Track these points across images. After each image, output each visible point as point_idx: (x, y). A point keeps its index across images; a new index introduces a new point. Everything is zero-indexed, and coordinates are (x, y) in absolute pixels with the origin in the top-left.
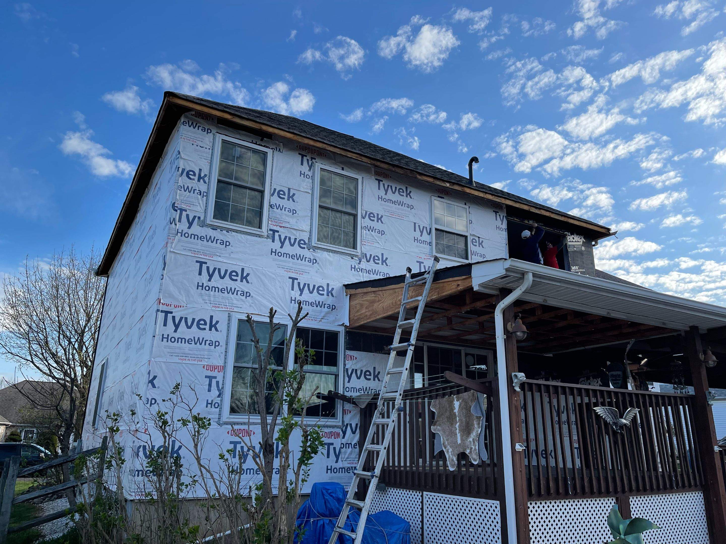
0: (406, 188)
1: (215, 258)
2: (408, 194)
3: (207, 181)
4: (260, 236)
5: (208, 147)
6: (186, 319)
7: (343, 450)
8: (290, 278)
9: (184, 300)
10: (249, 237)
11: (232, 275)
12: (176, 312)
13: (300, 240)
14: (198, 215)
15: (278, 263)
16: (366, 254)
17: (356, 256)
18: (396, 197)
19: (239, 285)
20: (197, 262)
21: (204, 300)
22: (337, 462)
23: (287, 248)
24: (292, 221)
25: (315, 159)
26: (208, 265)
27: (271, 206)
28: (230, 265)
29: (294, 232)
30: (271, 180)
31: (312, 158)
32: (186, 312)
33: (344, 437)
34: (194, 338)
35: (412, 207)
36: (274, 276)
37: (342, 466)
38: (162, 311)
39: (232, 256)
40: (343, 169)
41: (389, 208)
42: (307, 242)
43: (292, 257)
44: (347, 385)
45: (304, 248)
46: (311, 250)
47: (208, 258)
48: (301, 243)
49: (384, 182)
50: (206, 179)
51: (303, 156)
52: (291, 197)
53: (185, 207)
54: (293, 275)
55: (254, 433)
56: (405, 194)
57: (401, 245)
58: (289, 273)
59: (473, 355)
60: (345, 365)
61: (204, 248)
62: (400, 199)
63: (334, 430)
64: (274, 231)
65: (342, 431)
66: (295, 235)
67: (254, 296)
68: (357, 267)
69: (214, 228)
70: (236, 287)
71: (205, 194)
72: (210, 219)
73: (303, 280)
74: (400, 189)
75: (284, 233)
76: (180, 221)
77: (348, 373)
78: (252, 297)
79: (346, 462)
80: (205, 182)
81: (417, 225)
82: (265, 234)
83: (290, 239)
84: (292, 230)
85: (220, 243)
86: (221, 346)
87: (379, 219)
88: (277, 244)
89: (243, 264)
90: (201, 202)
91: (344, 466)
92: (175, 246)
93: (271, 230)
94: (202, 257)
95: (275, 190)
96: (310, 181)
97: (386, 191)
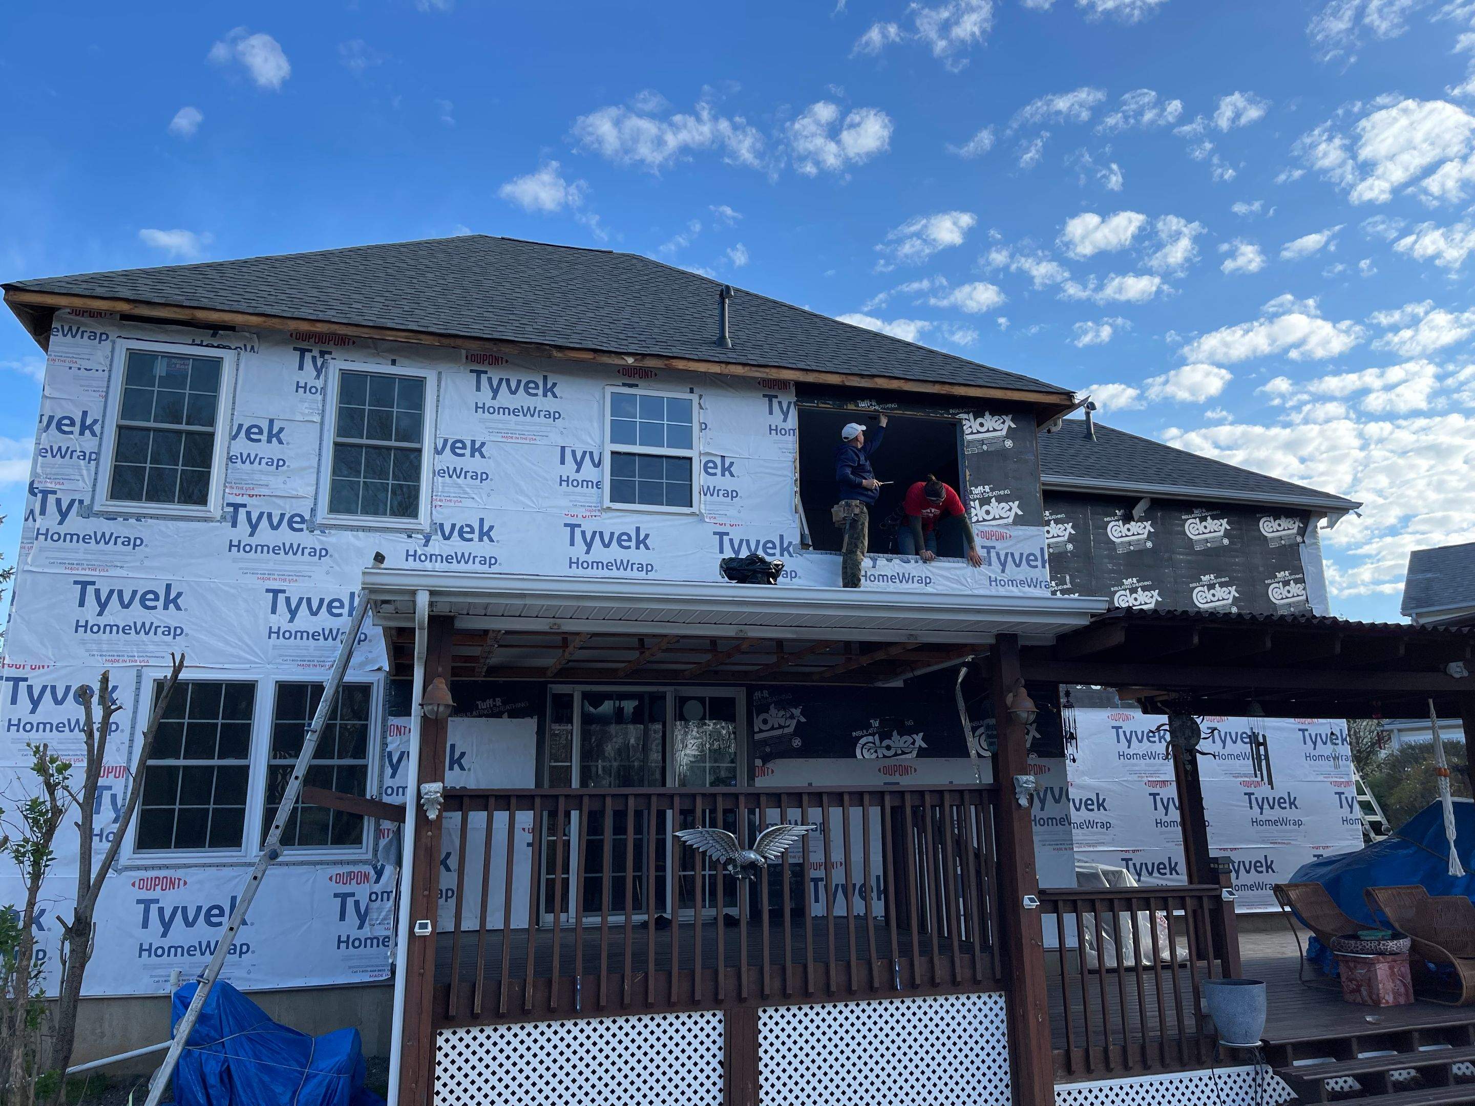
0: (545, 378)
1: (112, 572)
2: (549, 391)
3: (98, 432)
4: (206, 520)
5: (101, 369)
6: (54, 688)
7: (375, 905)
8: (268, 591)
9: (50, 654)
10: (182, 524)
11: (146, 600)
12: (33, 678)
13: (293, 516)
14: (77, 497)
15: (241, 565)
16: (441, 525)
17: (418, 531)
18: (521, 399)
19: (162, 617)
20: (76, 583)
21: (87, 651)
22: (361, 927)
23: (265, 534)
24: (276, 483)
25: (330, 353)
26: (97, 587)
27: (230, 459)
28: (142, 582)
29: (280, 502)
30: (233, 409)
31: (322, 354)
32: (54, 675)
33: (377, 881)
34: (69, 720)
35: (554, 416)
36: (232, 591)
37: (369, 935)
38: (8, 679)
39: (147, 563)
40: (394, 362)
41: (500, 426)
42: (307, 517)
43: (275, 550)
44: (388, 782)
45: (301, 530)
46: (317, 532)
47: (97, 573)
48: (294, 522)
49: (489, 375)
50: (97, 428)
51: (303, 352)
52: (274, 436)
53: (53, 485)
54: (275, 585)
55: (185, 883)
56: (540, 392)
57: (527, 496)
58: (267, 582)
59: (702, 700)
60: (384, 744)
61: (89, 557)
62: (530, 402)
63: (355, 869)
64: (236, 507)
65: (375, 868)
66: (280, 507)
67: (190, 632)
68: (419, 552)
69: (111, 517)
70: (154, 620)
71: (94, 456)
72: (102, 502)
73: (295, 591)
74: (528, 382)
75: (256, 507)
76: (43, 512)
77: (391, 761)
78: (187, 635)
79: (382, 927)
80: (94, 434)
81: (568, 452)
82: (218, 514)
83: (270, 516)
84: (274, 499)
85: (123, 543)
86: (122, 731)
87: (477, 449)
88: (243, 526)
89: (168, 577)
90: (85, 472)
91: (376, 934)
92: (33, 560)
93: (229, 505)
94: (87, 572)
95: (240, 426)
96: (319, 397)
97: (495, 392)
